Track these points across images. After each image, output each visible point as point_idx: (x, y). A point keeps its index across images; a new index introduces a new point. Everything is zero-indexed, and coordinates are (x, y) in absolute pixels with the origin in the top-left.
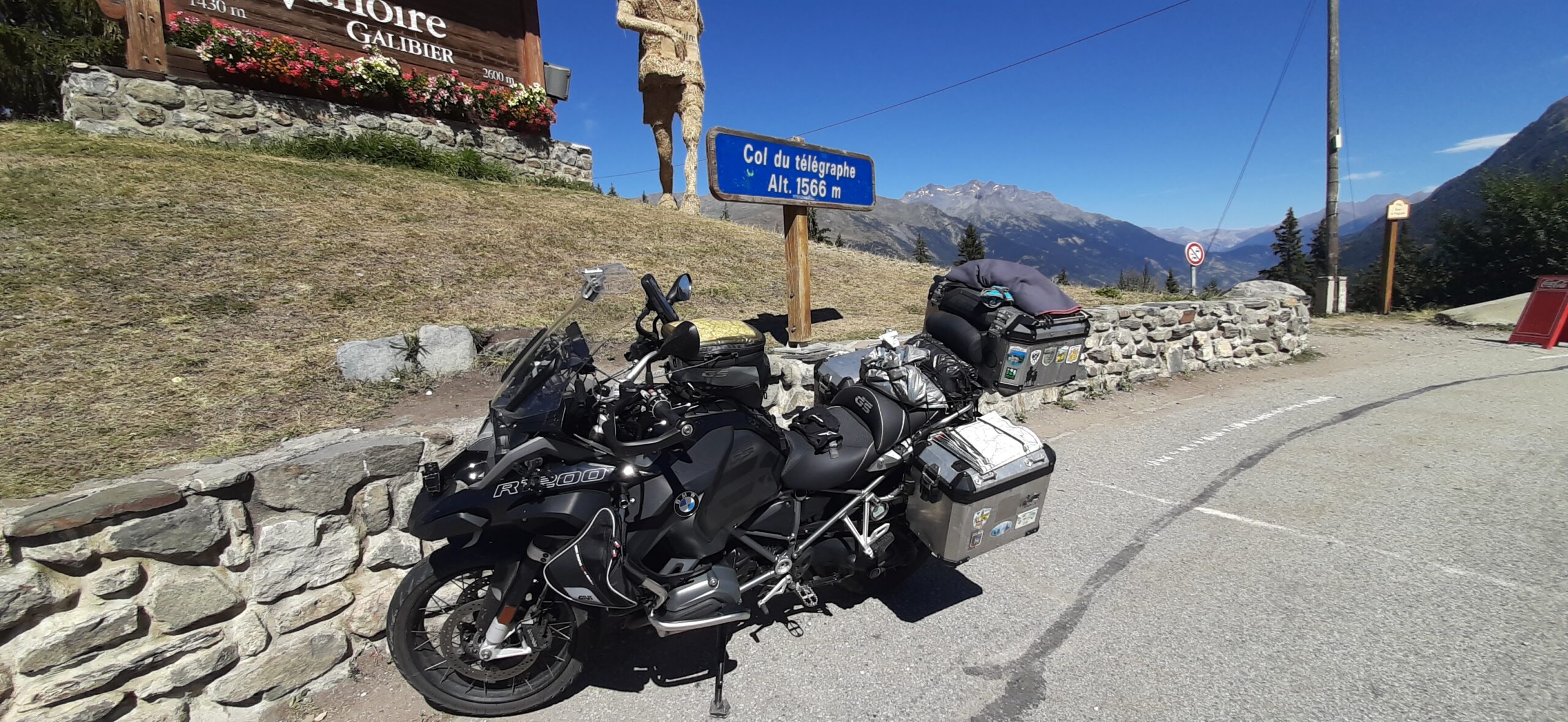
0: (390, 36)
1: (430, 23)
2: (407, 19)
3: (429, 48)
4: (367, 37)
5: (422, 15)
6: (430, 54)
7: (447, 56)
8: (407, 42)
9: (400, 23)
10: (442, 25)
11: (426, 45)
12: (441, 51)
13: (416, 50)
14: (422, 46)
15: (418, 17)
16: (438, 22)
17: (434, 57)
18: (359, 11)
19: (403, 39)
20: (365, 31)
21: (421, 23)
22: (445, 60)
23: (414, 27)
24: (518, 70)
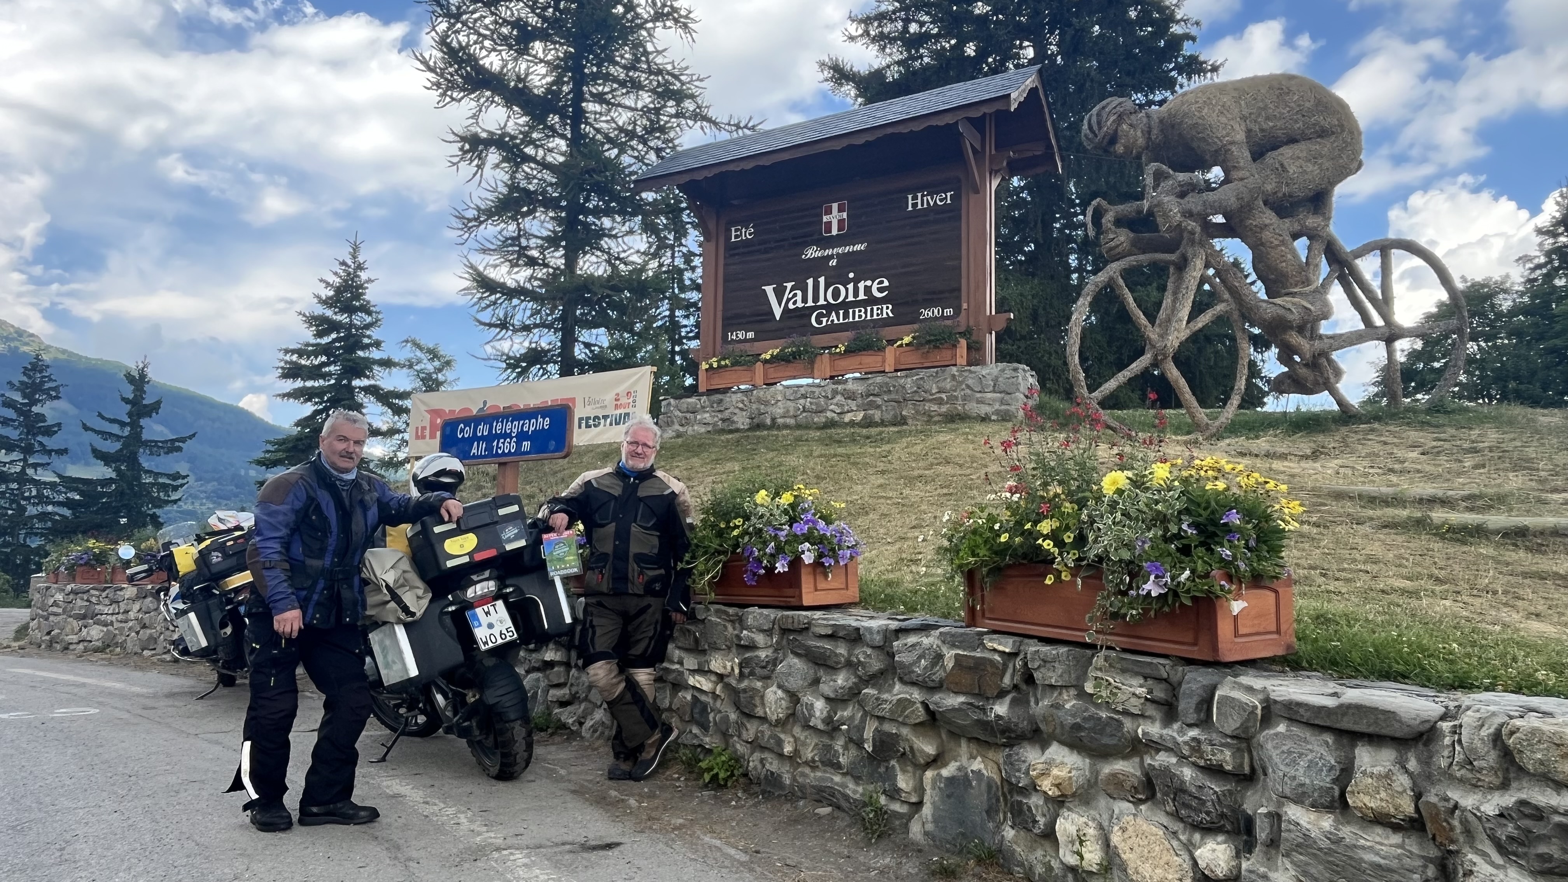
0: (841, 312)
1: (875, 286)
2: (856, 293)
3: (872, 310)
4: (824, 320)
5: (869, 283)
6: (872, 315)
7: (887, 311)
8: (854, 312)
9: (851, 298)
10: (886, 283)
11: (869, 309)
12: (882, 309)
13: (860, 316)
14: (866, 313)
15: (866, 287)
16: (881, 282)
17: (875, 317)
18: (822, 302)
19: (851, 311)
20: (823, 316)
21: (868, 290)
22: (885, 316)
23: (862, 296)
24: (959, 298)
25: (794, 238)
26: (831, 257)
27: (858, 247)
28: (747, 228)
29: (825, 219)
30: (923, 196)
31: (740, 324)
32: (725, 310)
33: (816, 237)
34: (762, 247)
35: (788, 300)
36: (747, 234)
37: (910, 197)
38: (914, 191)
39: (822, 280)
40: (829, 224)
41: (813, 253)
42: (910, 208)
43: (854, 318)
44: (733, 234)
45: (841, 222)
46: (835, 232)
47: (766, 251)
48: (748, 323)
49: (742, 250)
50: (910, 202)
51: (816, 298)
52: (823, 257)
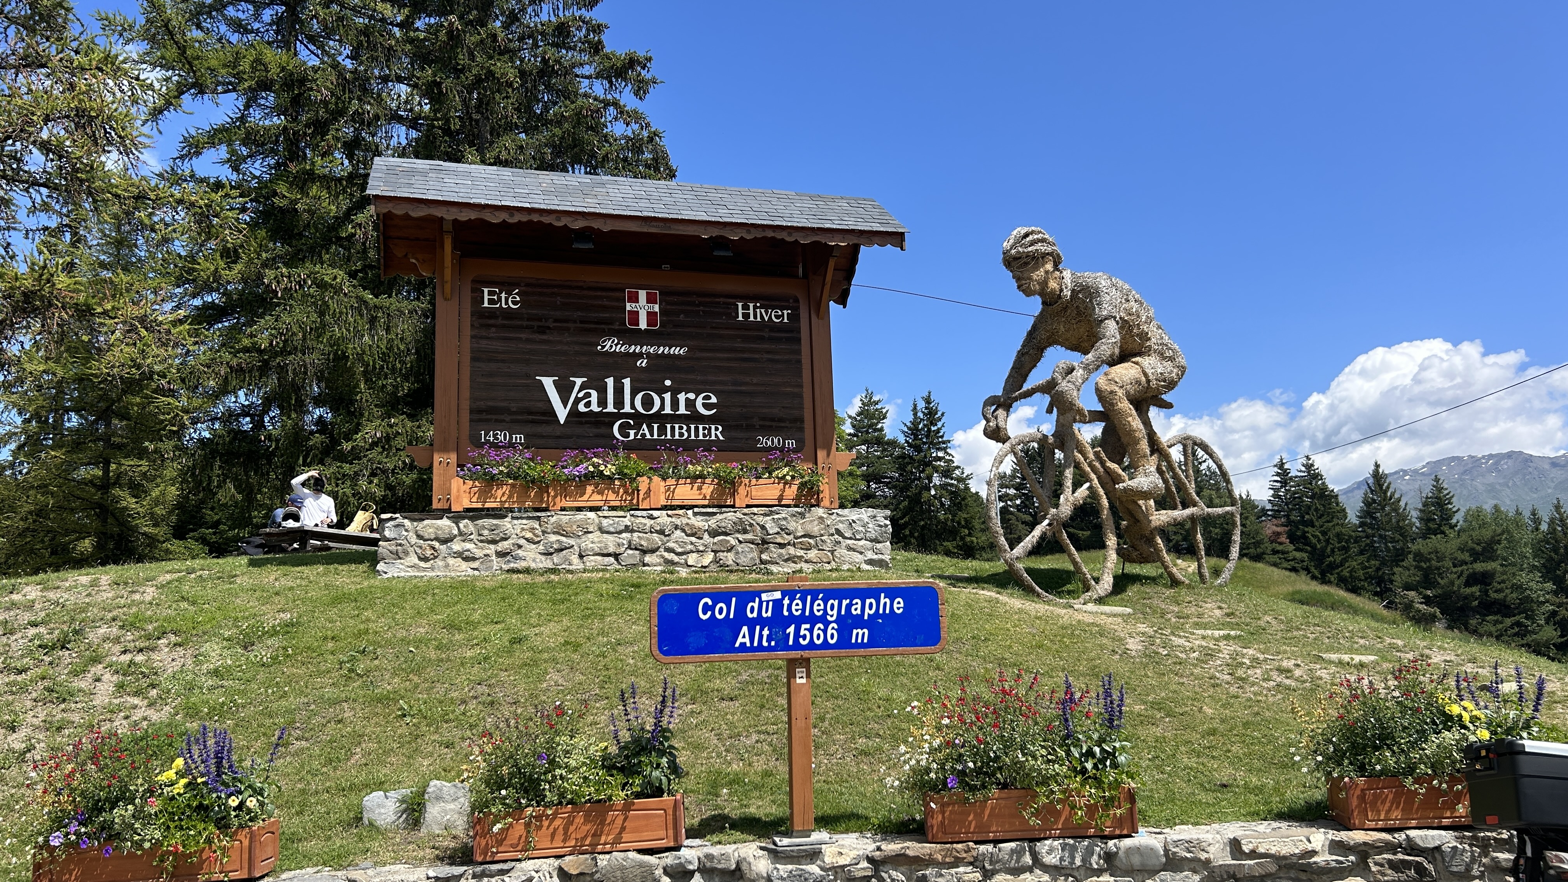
0: (656, 426)
1: (699, 402)
2: (675, 404)
3: (697, 429)
4: (632, 432)
5: (692, 396)
6: (697, 435)
7: (716, 433)
8: (673, 429)
9: (668, 410)
10: (714, 400)
11: (693, 427)
12: (709, 430)
13: (681, 435)
14: (689, 430)
15: (687, 399)
16: (710, 398)
17: (701, 437)
18: (627, 409)
19: (669, 426)
20: (631, 427)
21: (690, 404)
22: (713, 438)
23: (682, 410)
24: (801, 429)
25: (581, 322)
26: (640, 355)
27: (676, 351)
28: (509, 293)
29: (629, 306)
30: (755, 307)
31: (496, 421)
32: (473, 399)
33: (616, 327)
34: (536, 324)
35: (577, 401)
36: (510, 301)
37: (740, 305)
38: (747, 298)
39: (627, 382)
40: (635, 315)
41: (611, 345)
42: (740, 318)
43: (673, 434)
44: (486, 297)
45: (651, 315)
46: (643, 325)
47: (542, 330)
48: (513, 421)
49: (500, 321)
50: (740, 311)
51: (618, 403)
52: (627, 354)
